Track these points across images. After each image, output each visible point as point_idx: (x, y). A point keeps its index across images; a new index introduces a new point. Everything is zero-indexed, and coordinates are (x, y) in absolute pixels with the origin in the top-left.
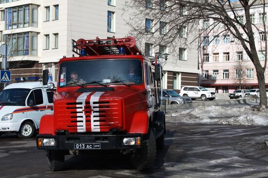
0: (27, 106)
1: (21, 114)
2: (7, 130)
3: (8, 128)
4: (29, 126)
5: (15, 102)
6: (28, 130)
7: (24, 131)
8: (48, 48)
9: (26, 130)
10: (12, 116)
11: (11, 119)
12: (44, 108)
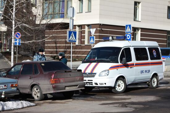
0: (120, 64)
1: (115, 70)
2: (104, 85)
3: (105, 84)
4: (122, 82)
5: (108, 60)
6: (121, 86)
7: (117, 86)
8: (81, 12)
9: (119, 86)
10: (109, 72)
11: (108, 75)
12: (133, 65)
